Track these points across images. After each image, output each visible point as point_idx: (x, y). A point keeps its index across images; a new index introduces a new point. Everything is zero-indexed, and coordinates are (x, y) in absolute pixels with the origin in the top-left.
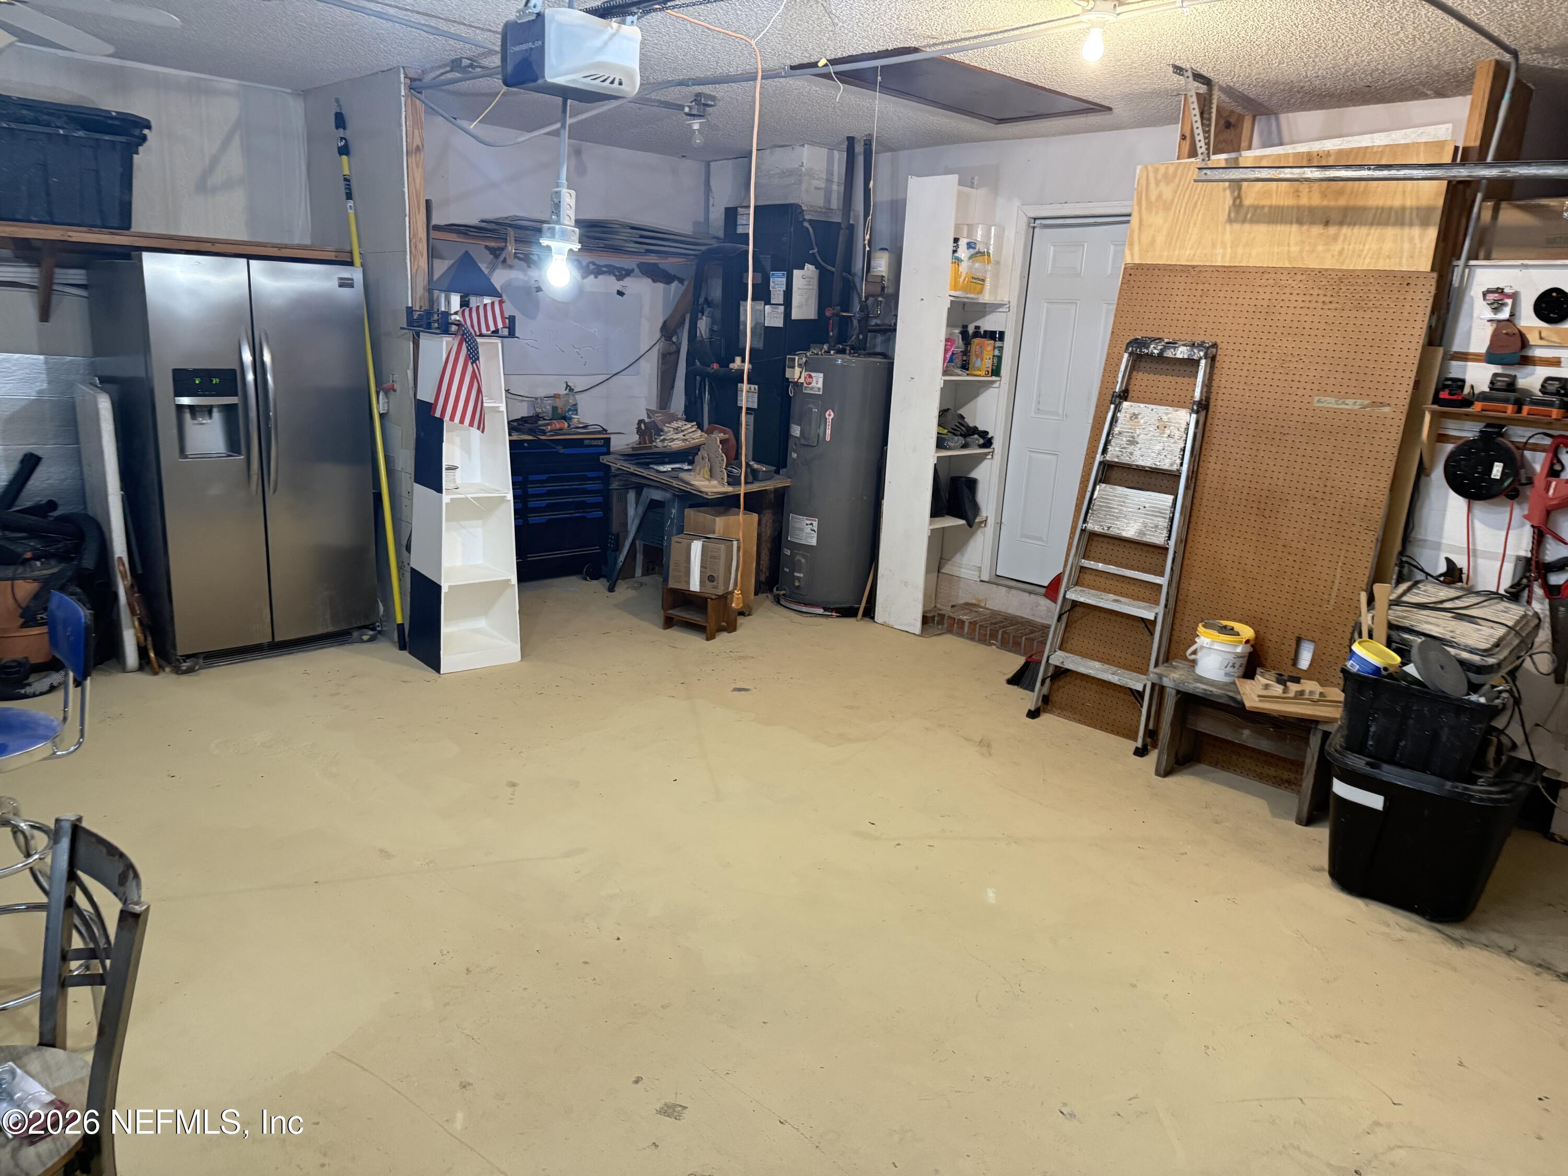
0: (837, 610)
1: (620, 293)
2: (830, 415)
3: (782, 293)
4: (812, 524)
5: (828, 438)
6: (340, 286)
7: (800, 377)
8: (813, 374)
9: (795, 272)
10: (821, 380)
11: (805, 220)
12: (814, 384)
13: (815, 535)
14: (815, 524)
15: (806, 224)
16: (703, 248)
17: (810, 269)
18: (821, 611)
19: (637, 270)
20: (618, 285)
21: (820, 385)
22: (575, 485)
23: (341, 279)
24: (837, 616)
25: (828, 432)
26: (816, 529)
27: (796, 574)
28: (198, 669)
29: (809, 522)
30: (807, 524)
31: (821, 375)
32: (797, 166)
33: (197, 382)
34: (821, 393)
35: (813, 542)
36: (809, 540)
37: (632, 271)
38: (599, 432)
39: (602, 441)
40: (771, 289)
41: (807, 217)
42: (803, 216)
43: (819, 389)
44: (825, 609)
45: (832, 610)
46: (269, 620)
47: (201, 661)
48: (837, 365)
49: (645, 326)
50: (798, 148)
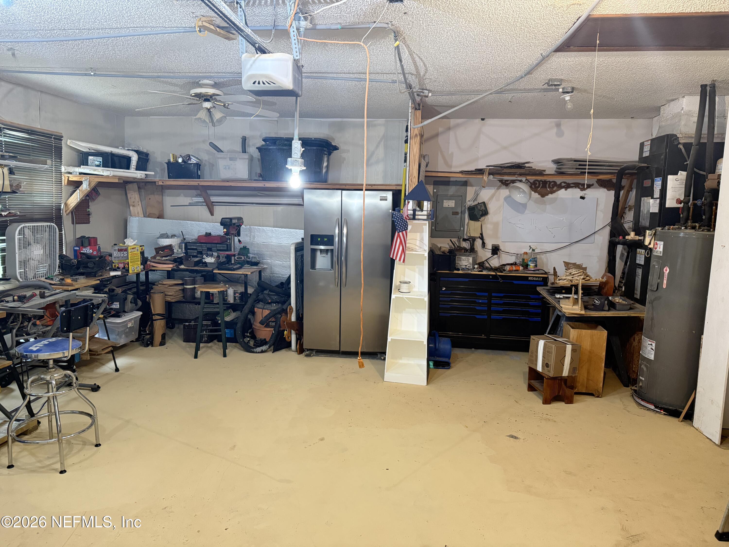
0: (665, 410)
1: (582, 198)
2: (667, 271)
3: (659, 191)
4: (651, 345)
5: (664, 286)
6: (381, 200)
7: (650, 244)
8: (658, 242)
9: (670, 177)
10: (662, 247)
11: (679, 143)
12: (658, 249)
13: (653, 352)
14: (654, 345)
15: (681, 146)
16: (619, 168)
17: (682, 175)
18: (652, 407)
19: (596, 184)
20: (582, 193)
21: (661, 250)
22: (523, 301)
23: (380, 197)
24: (665, 414)
25: (665, 282)
26: (654, 348)
27: (641, 378)
28: (312, 356)
29: (650, 343)
30: (649, 344)
31: (662, 243)
32: (679, 111)
33: (319, 240)
34: (661, 255)
35: (652, 357)
36: (650, 355)
37: (593, 185)
38: (542, 274)
39: (541, 278)
40: (654, 189)
41: (682, 141)
42: (678, 141)
43: (661, 252)
44: (656, 407)
45: (661, 409)
46: (339, 341)
47: (314, 353)
48: (680, 237)
49: (600, 215)
50: (681, 99)
